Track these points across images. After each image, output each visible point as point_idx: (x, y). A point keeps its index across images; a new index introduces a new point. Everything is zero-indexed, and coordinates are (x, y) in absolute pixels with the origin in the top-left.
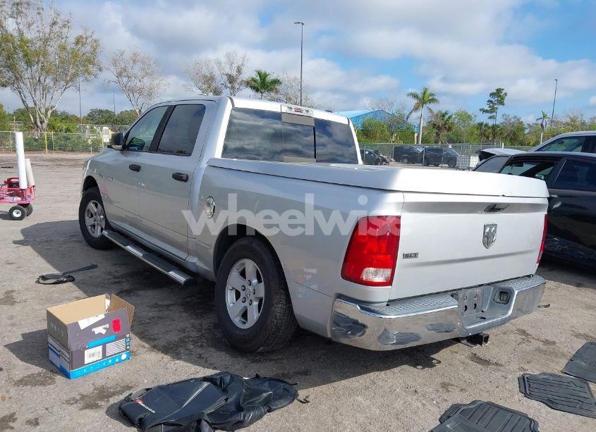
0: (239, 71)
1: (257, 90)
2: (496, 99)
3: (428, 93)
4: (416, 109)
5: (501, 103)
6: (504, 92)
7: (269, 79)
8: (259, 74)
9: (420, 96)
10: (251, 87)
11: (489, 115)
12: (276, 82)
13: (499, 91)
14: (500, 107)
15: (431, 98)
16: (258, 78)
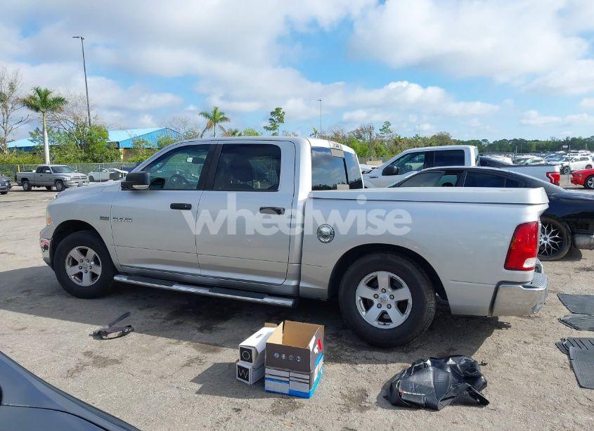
0: (12, 88)
1: (37, 109)
2: (276, 117)
3: (218, 112)
4: (209, 127)
5: (281, 120)
6: (282, 111)
7: (50, 97)
8: (38, 91)
9: (211, 114)
10: (28, 106)
11: (272, 132)
12: (60, 101)
13: (278, 110)
14: (280, 124)
15: (221, 117)
16: (37, 96)
